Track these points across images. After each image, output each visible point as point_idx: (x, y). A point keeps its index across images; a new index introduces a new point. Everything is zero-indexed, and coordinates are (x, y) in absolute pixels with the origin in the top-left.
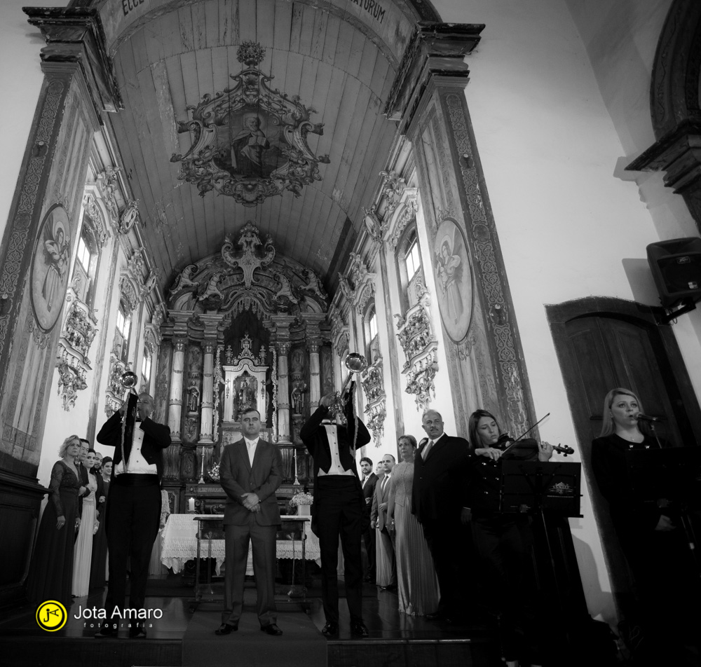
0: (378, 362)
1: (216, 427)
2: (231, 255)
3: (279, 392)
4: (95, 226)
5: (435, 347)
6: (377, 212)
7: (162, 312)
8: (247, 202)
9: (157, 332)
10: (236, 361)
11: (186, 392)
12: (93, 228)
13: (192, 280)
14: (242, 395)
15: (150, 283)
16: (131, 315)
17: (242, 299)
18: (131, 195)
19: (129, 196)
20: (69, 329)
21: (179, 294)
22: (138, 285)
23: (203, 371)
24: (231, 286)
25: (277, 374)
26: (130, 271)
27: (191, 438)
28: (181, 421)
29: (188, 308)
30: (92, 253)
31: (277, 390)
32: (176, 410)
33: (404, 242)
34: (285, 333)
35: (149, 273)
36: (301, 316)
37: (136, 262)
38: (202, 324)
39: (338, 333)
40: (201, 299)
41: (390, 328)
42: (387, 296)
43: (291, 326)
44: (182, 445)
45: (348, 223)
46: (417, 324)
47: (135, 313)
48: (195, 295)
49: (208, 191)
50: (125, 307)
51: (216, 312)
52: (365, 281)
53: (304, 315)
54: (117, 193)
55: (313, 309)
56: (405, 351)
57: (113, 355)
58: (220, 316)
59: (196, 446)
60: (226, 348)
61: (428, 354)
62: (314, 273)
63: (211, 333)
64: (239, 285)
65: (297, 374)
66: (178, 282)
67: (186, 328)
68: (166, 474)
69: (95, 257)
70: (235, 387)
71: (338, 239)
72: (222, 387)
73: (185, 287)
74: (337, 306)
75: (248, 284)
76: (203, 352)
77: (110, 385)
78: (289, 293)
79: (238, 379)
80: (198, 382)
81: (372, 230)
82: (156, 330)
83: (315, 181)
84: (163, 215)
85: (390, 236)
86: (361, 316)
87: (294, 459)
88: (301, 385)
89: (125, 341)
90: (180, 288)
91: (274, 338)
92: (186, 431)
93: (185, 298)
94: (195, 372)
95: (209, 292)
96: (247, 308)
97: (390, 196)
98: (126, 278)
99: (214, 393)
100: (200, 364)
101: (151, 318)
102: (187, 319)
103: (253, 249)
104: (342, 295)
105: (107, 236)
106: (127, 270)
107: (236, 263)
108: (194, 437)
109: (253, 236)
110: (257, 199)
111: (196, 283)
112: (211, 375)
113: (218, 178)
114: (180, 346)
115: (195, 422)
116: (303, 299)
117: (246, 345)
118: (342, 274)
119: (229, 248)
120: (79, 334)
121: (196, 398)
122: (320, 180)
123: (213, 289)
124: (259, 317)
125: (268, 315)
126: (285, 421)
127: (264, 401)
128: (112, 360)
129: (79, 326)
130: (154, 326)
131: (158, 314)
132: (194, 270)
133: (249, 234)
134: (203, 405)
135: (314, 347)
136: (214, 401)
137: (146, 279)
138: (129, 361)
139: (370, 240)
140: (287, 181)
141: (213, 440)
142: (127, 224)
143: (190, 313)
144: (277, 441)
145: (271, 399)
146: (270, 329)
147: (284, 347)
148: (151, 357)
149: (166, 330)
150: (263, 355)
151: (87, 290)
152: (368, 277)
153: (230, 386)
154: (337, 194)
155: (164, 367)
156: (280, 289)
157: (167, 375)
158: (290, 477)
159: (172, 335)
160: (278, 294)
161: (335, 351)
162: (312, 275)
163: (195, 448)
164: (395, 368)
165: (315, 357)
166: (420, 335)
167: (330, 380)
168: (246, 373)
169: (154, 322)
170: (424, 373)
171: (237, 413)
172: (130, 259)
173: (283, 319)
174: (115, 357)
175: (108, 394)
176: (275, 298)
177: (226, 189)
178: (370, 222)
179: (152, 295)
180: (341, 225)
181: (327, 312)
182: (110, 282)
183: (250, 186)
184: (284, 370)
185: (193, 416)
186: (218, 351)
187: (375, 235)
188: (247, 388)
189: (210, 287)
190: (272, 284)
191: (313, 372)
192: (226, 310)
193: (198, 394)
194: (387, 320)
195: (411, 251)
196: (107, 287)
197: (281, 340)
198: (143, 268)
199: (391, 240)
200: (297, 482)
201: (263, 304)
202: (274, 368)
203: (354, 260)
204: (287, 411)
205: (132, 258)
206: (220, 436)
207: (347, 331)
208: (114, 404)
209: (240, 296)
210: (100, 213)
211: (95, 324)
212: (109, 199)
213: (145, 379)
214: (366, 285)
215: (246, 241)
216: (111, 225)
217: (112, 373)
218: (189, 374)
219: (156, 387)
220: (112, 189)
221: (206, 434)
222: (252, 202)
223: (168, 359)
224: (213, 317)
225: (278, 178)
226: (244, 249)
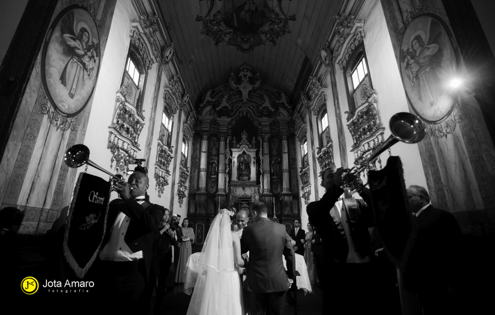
0: (329, 145)
1: (227, 184)
2: (235, 83)
3: (264, 163)
4: (142, 54)
5: (383, 132)
6: (329, 47)
7: (194, 117)
8: (243, 50)
9: (191, 129)
10: (238, 146)
11: (209, 163)
12: (140, 54)
13: (212, 98)
14: (242, 165)
15: (185, 98)
16: (173, 117)
17: (242, 109)
18: (169, 38)
19: (167, 38)
20: (120, 122)
21: (205, 106)
22: (176, 98)
23: (219, 151)
24: (235, 102)
25: (262, 153)
26: (170, 88)
27: (213, 191)
28: (206, 181)
29: (210, 115)
30: (141, 73)
31: (263, 162)
32: (203, 174)
33: (352, 62)
34: (267, 129)
35: (185, 92)
36: (277, 119)
37: (175, 84)
38: (218, 124)
39: (299, 128)
40: (217, 109)
41: (339, 122)
42: (336, 101)
43: (271, 125)
44: (207, 195)
45: (306, 60)
46: (365, 117)
47: (176, 116)
48: (214, 107)
49: (220, 42)
50: (168, 111)
51: (226, 117)
52: (320, 93)
53: (278, 118)
54: (158, 34)
55: (284, 113)
56: (353, 136)
57: (160, 141)
58: (229, 119)
59: (215, 196)
60: (232, 138)
61: (375, 137)
62: (284, 93)
63: (224, 129)
64: (240, 101)
65: (275, 152)
66: (204, 99)
67: (209, 127)
68: (198, 212)
69: (143, 76)
70: (238, 161)
71: (299, 71)
72: (230, 161)
73: (208, 102)
74: (299, 112)
75: (245, 100)
76: (219, 141)
77: (157, 160)
78: (269, 105)
79: (239, 157)
80: (216, 158)
81: (325, 59)
82: (190, 127)
83: (286, 33)
84: (193, 56)
85: (340, 60)
86: (316, 116)
87: (273, 203)
88: (277, 159)
89: (169, 133)
90: (205, 103)
91: (260, 132)
92: (209, 187)
93: (208, 109)
94: (214, 152)
95: (222, 105)
96: (245, 114)
97: (341, 31)
98: (168, 93)
99: (226, 164)
100: (217, 147)
101: (187, 120)
102: (209, 121)
103: (248, 79)
104: (302, 104)
105: (151, 62)
106: (168, 87)
107: (238, 88)
108: (214, 190)
109: (247, 71)
110: (250, 48)
111: (214, 100)
112: (223, 154)
113: (227, 33)
114: (205, 137)
115: (215, 181)
116: (277, 109)
117: (244, 137)
118: (302, 91)
119: (234, 78)
120: (128, 126)
121: (215, 168)
122: (289, 33)
123: (224, 103)
124: (252, 120)
125: (257, 118)
126: (268, 180)
127: (255, 169)
128: (159, 145)
129: (128, 120)
130: (189, 125)
131: (191, 118)
132: (213, 92)
133: (245, 70)
134: (219, 172)
135: (285, 137)
136: (226, 169)
137: (183, 96)
138: (172, 145)
139: (323, 66)
140: (269, 35)
141: (225, 192)
142: (167, 57)
143: (211, 117)
144: (263, 192)
145: (259, 167)
146: (258, 127)
147: (267, 137)
148: (188, 144)
149: (197, 128)
150: (254, 142)
151: (137, 97)
152: (322, 90)
153: (235, 160)
154: (300, 42)
155: (196, 149)
156: (264, 103)
157: (198, 154)
158: (271, 213)
159: (200, 131)
160: (263, 106)
161: (297, 139)
162: (283, 94)
163: (215, 197)
164: (343, 148)
165: (285, 143)
166: (368, 124)
167: (294, 156)
168: (244, 152)
169: (188, 122)
170: (371, 151)
171: (240, 175)
172: (170, 81)
173: (265, 121)
174: (161, 143)
175: (156, 166)
176: (261, 108)
177: (231, 41)
178: (324, 54)
179: (187, 105)
180: (301, 62)
181: (292, 116)
182: (156, 94)
183: (245, 39)
184: (266, 151)
185: (214, 178)
186: (228, 140)
187: (327, 62)
188: (245, 161)
189: (223, 102)
190: (259, 100)
191: (284, 151)
192: (232, 116)
193: (216, 165)
194: (336, 117)
195: (356, 68)
196: (153, 97)
197: (264, 133)
198: (180, 88)
199: (341, 62)
200: (275, 217)
201: (254, 112)
202: (261, 150)
203: (311, 81)
204: (269, 175)
205: (172, 80)
206: (230, 190)
207: (305, 126)
208: (161, 172)
209: (240, 107)
210: (144, 45)
211: (143, 120)
212: (151, 36)
213: (185, 156)
214: (320, 96)
215: (244, 75)
216: (153, 55)
217: (159, 153)
218: (211, 153)
219: (192, 161)
220: (153, 29)
221: (221, 189)
222: (247, 50)
223: (198, 145)
224: (224, 120)
225: (263, 33)
226: (243, 79)
